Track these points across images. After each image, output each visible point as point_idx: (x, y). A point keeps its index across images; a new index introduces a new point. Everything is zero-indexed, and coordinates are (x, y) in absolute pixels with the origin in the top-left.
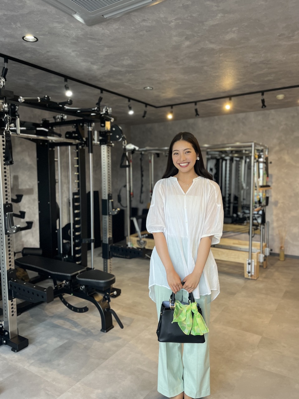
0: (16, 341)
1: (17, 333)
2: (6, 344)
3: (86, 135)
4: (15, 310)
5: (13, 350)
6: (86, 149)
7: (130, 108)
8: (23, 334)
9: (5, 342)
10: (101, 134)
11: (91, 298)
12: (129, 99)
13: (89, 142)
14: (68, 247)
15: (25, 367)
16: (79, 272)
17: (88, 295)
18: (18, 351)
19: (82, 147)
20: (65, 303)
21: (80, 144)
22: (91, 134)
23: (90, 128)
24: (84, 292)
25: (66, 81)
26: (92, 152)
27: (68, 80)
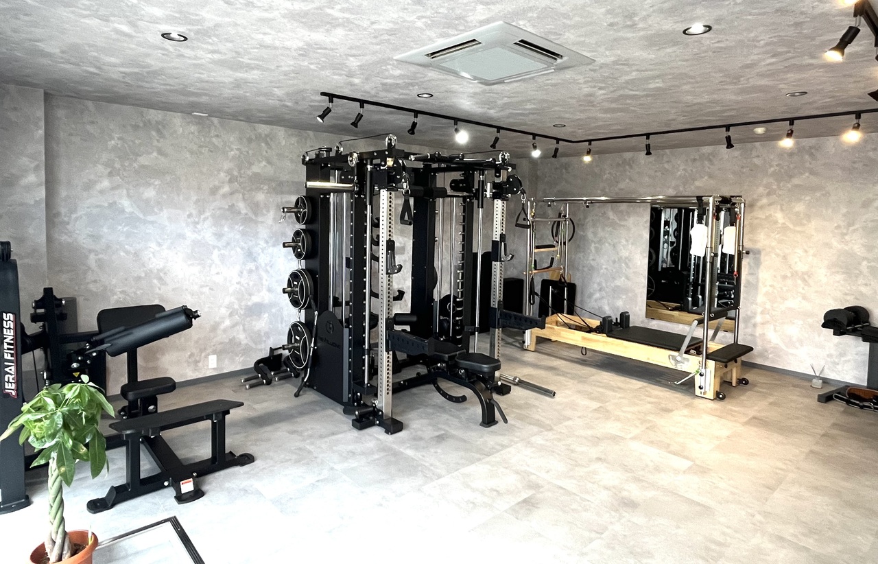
0: (389, 422)
1: (390, 415)
2: (379, 425)
3: (476, 186)
4: (390, 388)
5: (387, 432)
6: (475, 202)
7: (535, 147)
8: (398, 418)
9: (378, 422)
10: (495, 186)
11: (470, 385)
12: (534, 135)
13: (479, 195)
14: (445, 325)
15: (401, 449)
16: (458, 353)
17: (467, 381)
18: (392, 434)
19: (471, 200)
20: (439, 389)
21: (469, 197)
22: (483, 184)
23: (481, 177)
24: (464, 377)
25: (456, 124)
26: (482, 207)
27: (459, 122)
